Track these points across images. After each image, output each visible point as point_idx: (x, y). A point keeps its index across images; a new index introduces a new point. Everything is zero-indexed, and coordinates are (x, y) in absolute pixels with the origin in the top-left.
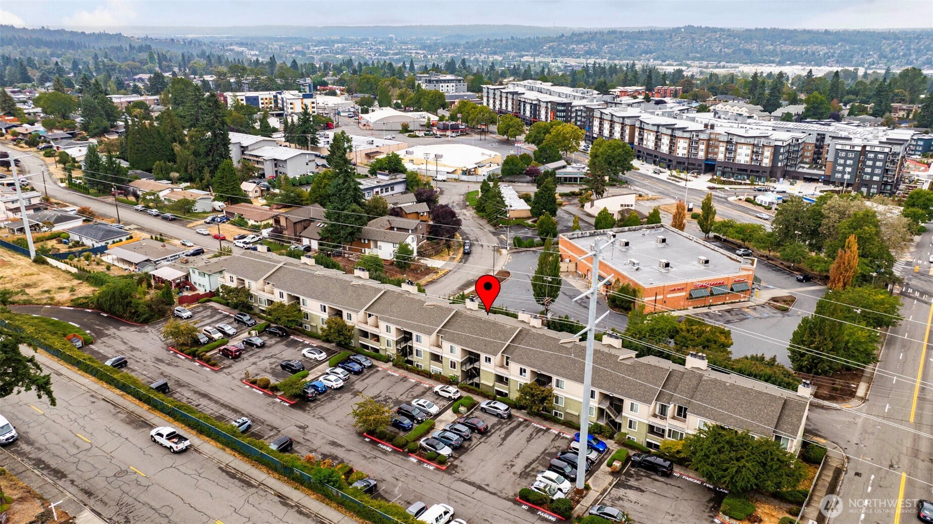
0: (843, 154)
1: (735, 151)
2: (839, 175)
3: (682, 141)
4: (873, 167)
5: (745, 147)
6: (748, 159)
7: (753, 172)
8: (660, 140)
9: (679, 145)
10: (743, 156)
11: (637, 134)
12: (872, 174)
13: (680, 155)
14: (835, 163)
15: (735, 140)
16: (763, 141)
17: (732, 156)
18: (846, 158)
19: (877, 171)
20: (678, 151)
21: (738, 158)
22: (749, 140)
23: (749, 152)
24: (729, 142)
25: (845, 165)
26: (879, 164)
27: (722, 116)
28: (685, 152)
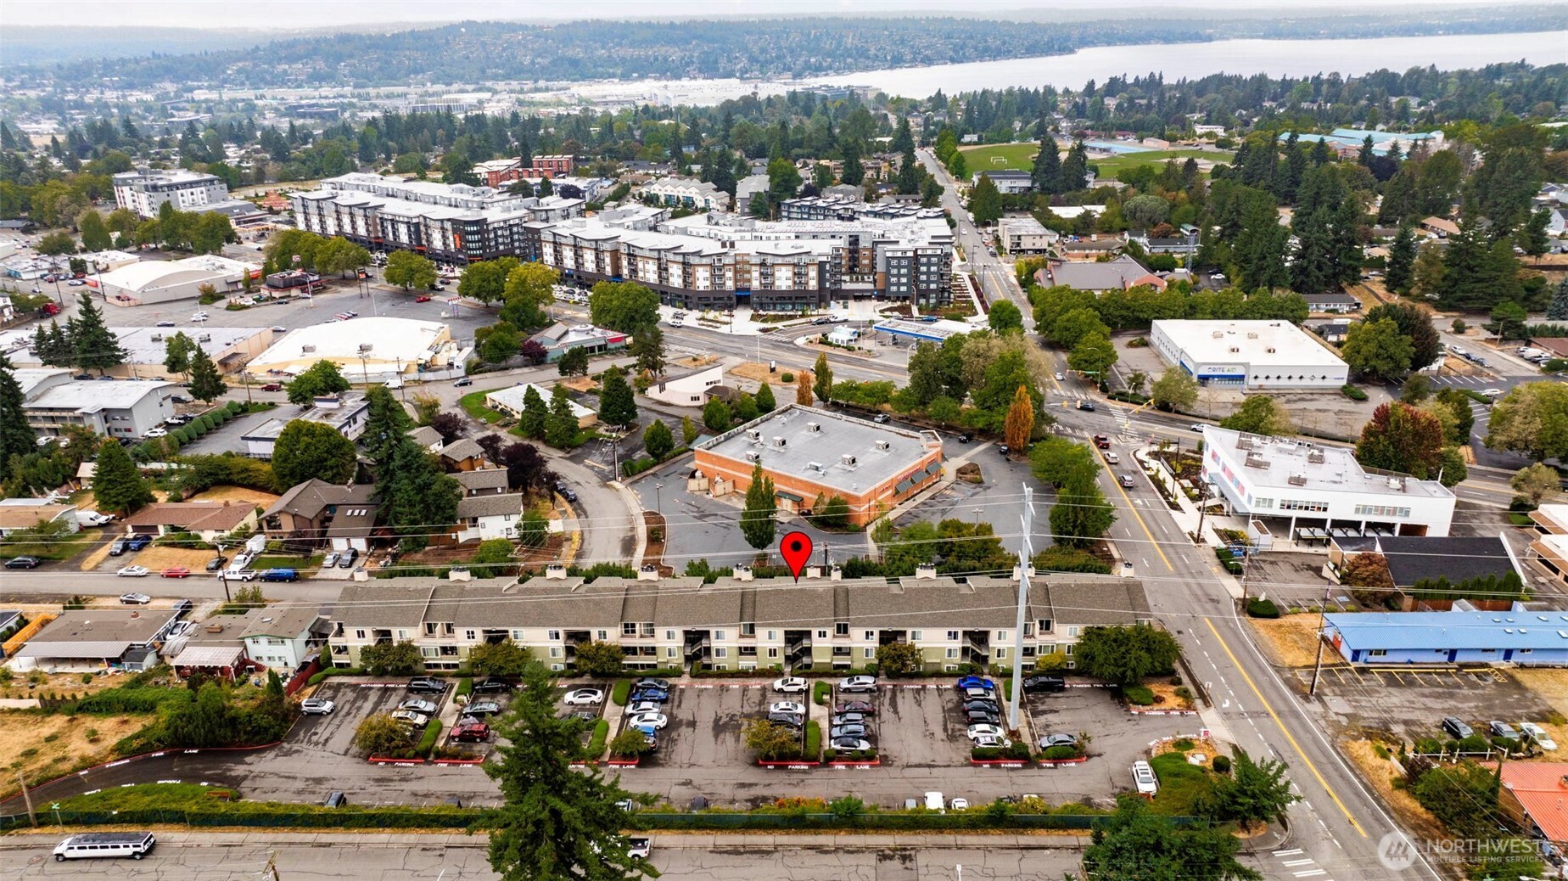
0: (894, 262)
1: (773, 275)
2: (894, 289)
3: (701, 269)
4: (928, 273)
5: (784, 268)
6: (790, 283)
7: (799, 299)
8: (666, 269)
9: (698, 275)
10: (783, 280)
11: (625, 263)
12: (928, 282)
13: (702, 289)
14: (887, 274)
15: (769, 260)
16: (805, 259)
17: (769, 281)
18: (899, 267)
19: (933, 278)
20: (698, 283)
21: (777, 283)
22: (788, 259)
23: (790, 274)
24: (763, 264)
25: (899, 276)
26: (933, 269)
27: (721, 222)
28: (708, 283)
